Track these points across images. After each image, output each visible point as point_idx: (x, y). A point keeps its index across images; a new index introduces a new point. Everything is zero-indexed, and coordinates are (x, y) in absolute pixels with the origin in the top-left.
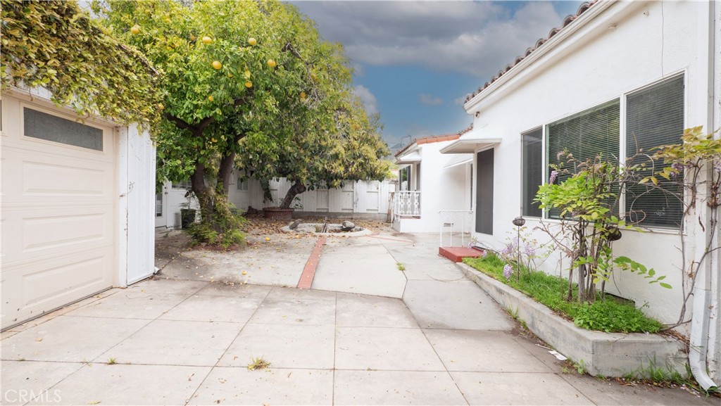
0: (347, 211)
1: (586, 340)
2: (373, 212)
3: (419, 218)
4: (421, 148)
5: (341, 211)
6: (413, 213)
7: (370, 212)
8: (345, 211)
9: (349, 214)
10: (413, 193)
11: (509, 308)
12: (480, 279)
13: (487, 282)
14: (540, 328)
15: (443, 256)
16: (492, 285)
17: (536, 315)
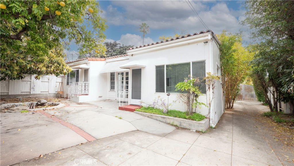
0: (26, 93)
1: (202, 124)
2: (45, 93)
3: (87, 95)
4: (90, 62)
5: (20, 93)
6: (82, 93)
7: (43, 93)
8: (23, 93)
9: (27, 95)
10: (82, 83)
11: (168, 122)
12: (151, 115)
13: (156, 116)
14: (184, 125)
15: (123, 110)
16: (159, 116)
17: (182, 122)
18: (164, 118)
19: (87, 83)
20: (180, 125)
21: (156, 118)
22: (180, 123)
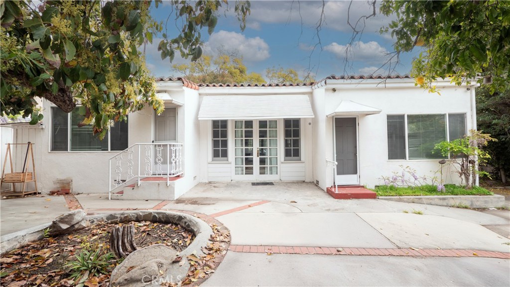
1: (502, 198)
11: (453, 204)
12: (420, 199)
13: (428, 199)
14: (477, 204)
15: (349, 198)
16: (434, 198)
17: (474, 200)
18: (444, 199)
19: (174, 145)
20: (472, 205)
21: (429, 201)
22: (472, 201)
